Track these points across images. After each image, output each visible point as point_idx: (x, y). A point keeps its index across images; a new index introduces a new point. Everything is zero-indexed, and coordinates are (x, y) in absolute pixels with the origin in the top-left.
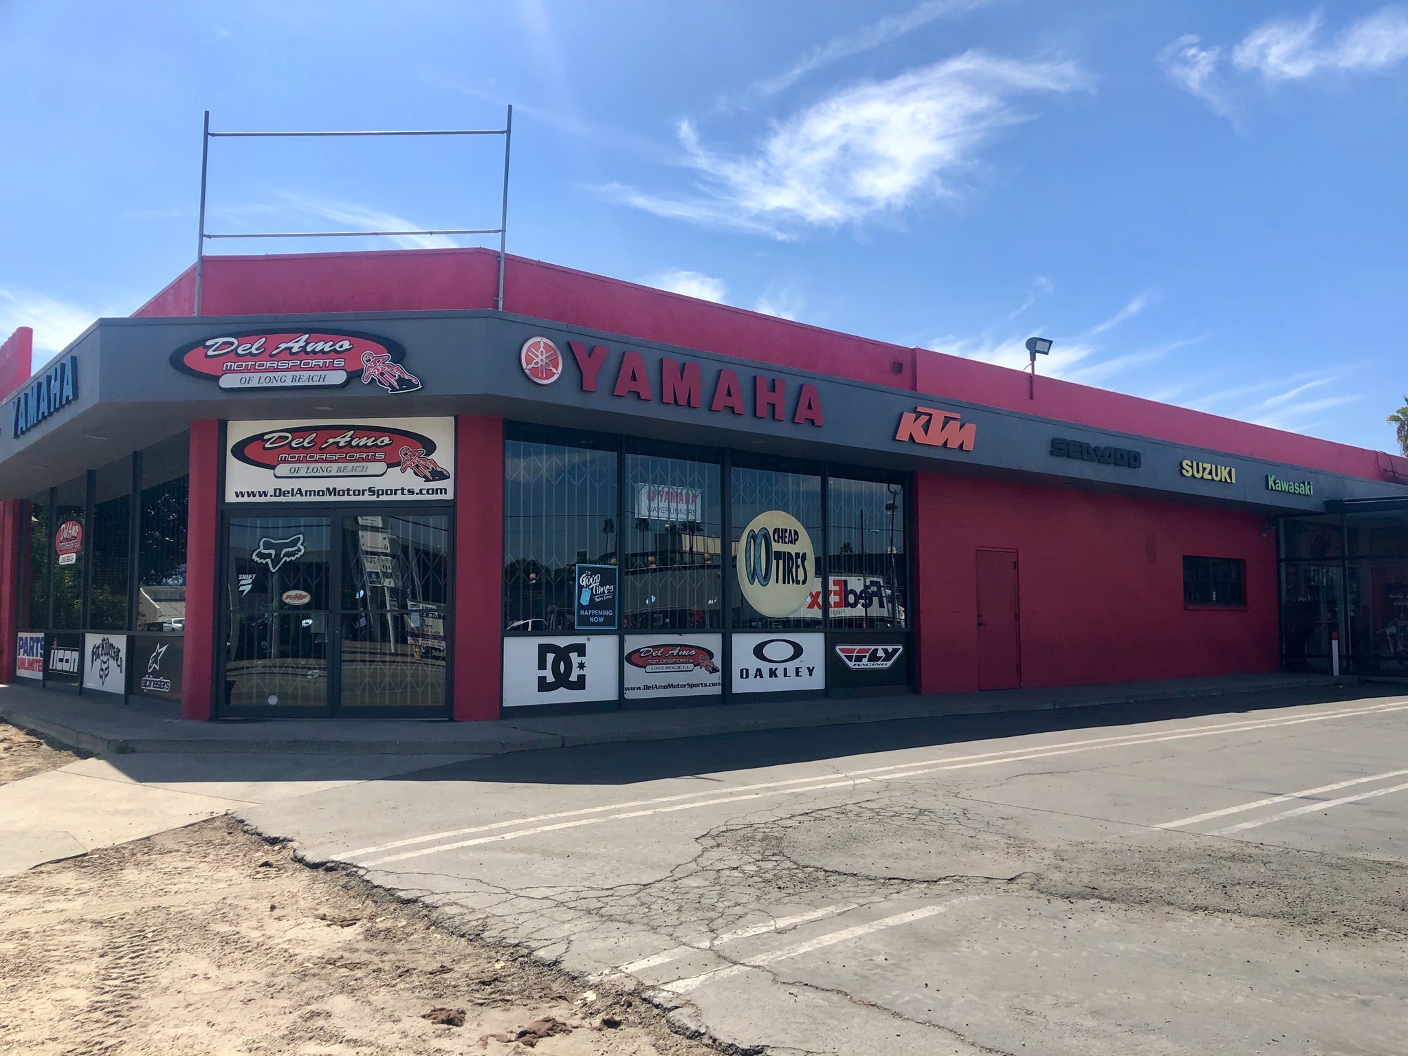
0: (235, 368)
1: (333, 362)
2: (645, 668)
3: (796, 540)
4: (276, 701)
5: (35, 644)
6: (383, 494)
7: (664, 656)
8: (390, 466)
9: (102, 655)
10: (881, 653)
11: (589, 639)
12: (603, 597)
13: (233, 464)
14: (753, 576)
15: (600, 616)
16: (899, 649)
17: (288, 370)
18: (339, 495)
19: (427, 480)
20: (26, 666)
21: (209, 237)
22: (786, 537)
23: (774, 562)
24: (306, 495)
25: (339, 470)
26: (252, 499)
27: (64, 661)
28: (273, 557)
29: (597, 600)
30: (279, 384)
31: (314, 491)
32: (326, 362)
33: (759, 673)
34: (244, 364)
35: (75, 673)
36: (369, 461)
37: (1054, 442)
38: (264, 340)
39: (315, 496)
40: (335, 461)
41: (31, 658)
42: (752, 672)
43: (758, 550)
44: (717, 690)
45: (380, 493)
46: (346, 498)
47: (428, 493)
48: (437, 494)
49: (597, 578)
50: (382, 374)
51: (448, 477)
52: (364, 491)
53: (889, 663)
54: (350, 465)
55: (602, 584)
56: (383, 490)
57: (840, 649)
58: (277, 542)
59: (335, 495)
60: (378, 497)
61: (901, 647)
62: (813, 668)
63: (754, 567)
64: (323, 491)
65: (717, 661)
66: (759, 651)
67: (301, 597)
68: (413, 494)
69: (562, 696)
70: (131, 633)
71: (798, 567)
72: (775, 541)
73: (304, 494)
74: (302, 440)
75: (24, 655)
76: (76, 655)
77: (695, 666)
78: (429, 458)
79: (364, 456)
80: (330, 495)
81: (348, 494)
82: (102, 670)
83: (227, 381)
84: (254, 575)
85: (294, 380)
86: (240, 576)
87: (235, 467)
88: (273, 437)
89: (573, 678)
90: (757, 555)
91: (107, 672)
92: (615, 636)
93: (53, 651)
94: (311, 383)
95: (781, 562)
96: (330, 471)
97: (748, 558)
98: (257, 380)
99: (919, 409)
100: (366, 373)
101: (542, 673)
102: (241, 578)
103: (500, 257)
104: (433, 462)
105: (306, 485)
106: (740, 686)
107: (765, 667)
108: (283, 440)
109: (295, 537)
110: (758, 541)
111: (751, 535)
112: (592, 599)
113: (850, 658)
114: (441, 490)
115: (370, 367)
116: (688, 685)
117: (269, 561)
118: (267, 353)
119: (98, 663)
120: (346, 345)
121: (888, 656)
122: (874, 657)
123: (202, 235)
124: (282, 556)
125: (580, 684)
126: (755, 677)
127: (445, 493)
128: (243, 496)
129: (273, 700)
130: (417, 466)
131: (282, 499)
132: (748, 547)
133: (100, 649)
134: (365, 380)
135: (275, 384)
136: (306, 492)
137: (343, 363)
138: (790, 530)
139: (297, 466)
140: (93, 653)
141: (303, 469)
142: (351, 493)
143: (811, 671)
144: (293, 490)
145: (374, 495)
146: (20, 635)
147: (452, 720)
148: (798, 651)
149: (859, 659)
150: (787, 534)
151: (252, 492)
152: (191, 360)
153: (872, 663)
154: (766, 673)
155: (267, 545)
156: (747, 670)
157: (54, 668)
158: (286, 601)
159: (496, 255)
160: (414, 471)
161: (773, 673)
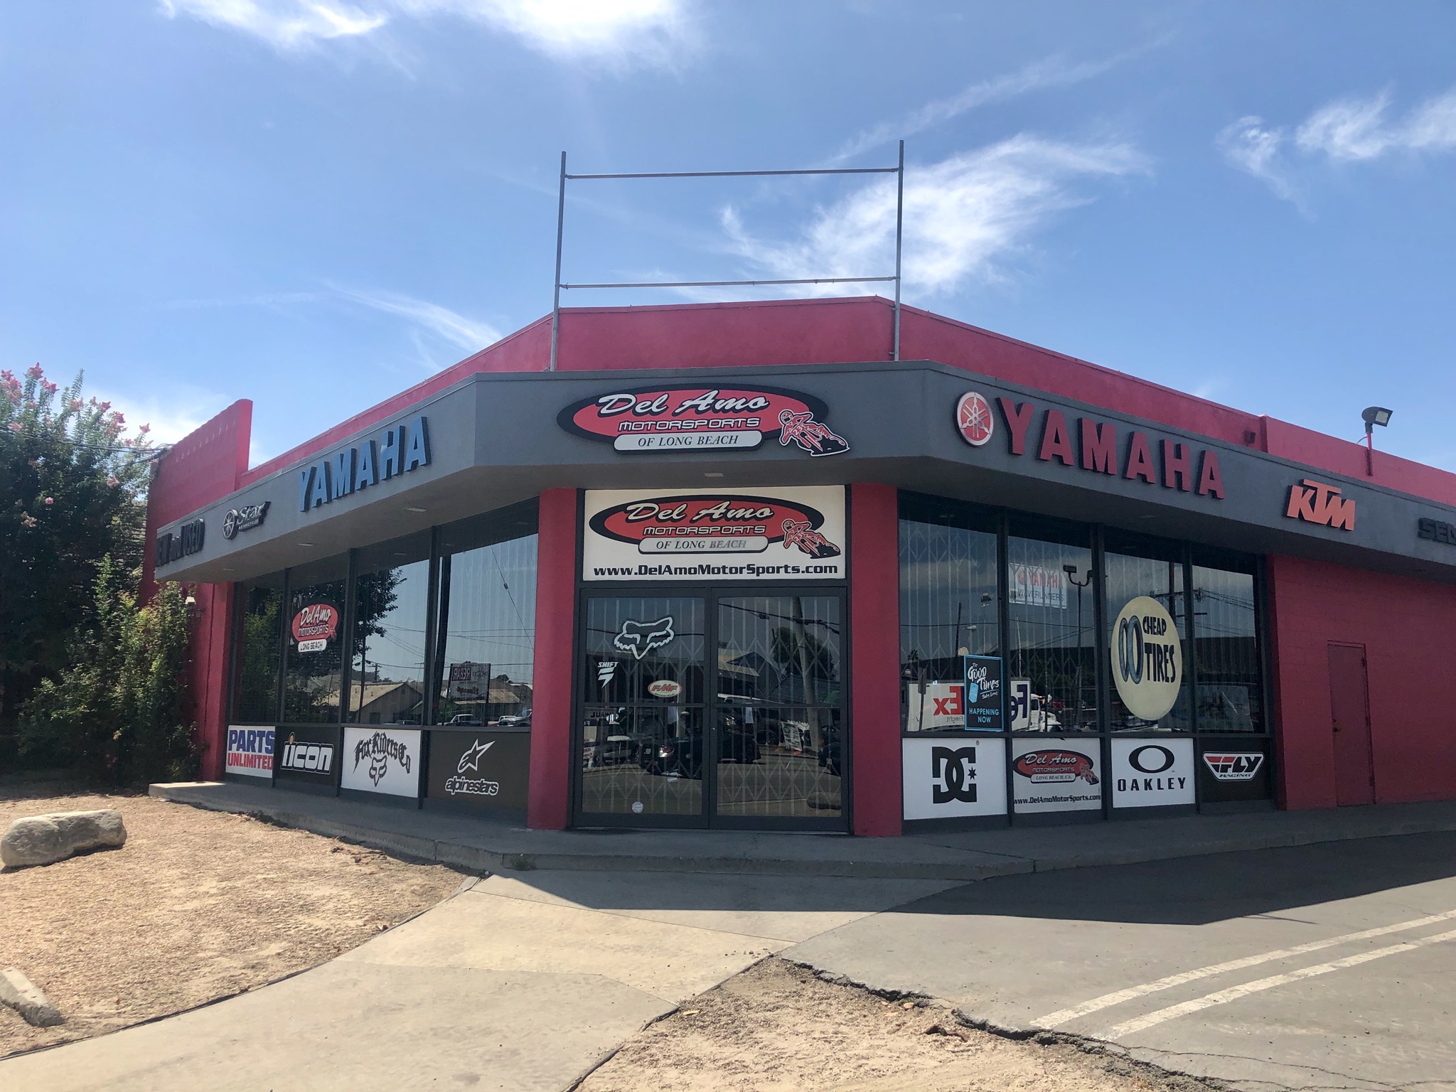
0: (633, 429)
1: (746, 421)
2: (1030, 777)
3: (1164, 631)
4: (641, 809)
5: (258, 739)
6: (763, 572)
7: (1047, 764)
8: (771, 541)
9: (374, 752)
10: (1244, 763)
11: (978, 743)
12: (989, 693)
13: (591, 536)
14: (1126, 670)
15: (988, 716)
16: (1260, 757)
17: (694, 430)
18: (713, 573)
19: (814, 556)
20: (243, 762)
21: (567, 287)
22: (1155, 627)
23: (1145, 655)
24: (676, 573)
25: (713, 545)
26: (613, 577)
27: (307, 757)
28: (638, 643)
29: (985, 697)
30: (684, 446)
31: (685, 569)
32: (738, 421)
33: (1135, 785)
34: (643, 423)
35: (328, 772)
36: (748, 535)
37: (1421, 522)
38: (666, 396)
39: (685, 573)
40: (709, 535)
41: (251, 753)
42: (1129, 784)
43: (1129, 641)
44: (1096, 805)
45: (761, 570)
46: (721, 577)
47: (816, 571)
48: (826, 572)
49: (984, 671)
50: (803, 435)
51: (839, 553)
52: (741, 569)
53: (1252, 774)
54: (725, 540)
55: (988, 679)
56: (763, 568)
57: (1207, 757)
58: (643, 625)
59: (709, 573)
60: (758, 575)
61: (1261, 755)
62: (1184, 779)
63: (1127, 662)
64: (695, 569)
65: (1097, 771)
66: (1134, 759)
67: (670, 688)
68: (798, 572)
69: (956, 809)
70: (427, 728)
71: (1166, 662)
72: (1145, 631)
73: (673, 573)
74: (670, 511)
75: (238, 750)
76: (328, 752)
77: (1076, 776)
78: (816, 531)
79: (741, 530)
80: (703, 573)
81: (724, 573)
82: (373, 768)
83: (624, 443)
84: (616, 663)
85: (701, 442)
86: (600, 663)
87: (592, 539)
88: (637, 508)
89: (965, 788)
90: (1130, 646)
91: (382, 772)
92: (1001, 739)
93: (287, 747)
94: (720, 445)
95: (1151, 655)
96: (703, 546)
97: (1121, 651)
98: (656, 442)
99: (1306, 482)
100: (784, 434)
101: (937, 781)
102: (600, 666)
103: (894, 307)
104: (821, 536)
105: (676, 561)
106: (1121, 800)
107: (1141, 777)
108: (650, 511)
109: (662, 621)
110: (1130, 630)
111: (1123, 624)
112: (979, 696)
113: (1216, 767)
114: (831, 567)
115: (789, 427)
116: (1071, 798)
117: (633, 647)
118: (670, 411)
119: (366, 763)
120: (761, 402)
121: (1252, 765)
122: (1238, 768)
123: (558, 286)
124: (648, 642)
125: (971, 796)
126: (1132, 790)
127: (836, 572)
128: (603, 574)
129: (638, 807)
130: (803, 541)
131: (648, 577)
132: (1121, 637)
133: (371, 746)
134: (784, 442)
135: (679, 446)
136: (676, 569)
137: (758, 422)
138: (1159, 619)
139: (664, 540)
140: (358, 750)
141: (672, 543)
142: (727, 571)
143: (1182, 782)
144: (660, 567)
145: (753, 573)
146: (231, 728)
147: (852, 834)
148: (1170, 759)
149: (1225, 769)
150: (1156, 624)
151: (613, 569)
152: (583, 419)
153: (1237, 773)
154: (1141, 785)
155: (631, 629)
156: (1124, 781)
157: (290, 765)
158: (654, 693)
159: (890, 305)
160: (799, 546)
161: (1148, 785)
